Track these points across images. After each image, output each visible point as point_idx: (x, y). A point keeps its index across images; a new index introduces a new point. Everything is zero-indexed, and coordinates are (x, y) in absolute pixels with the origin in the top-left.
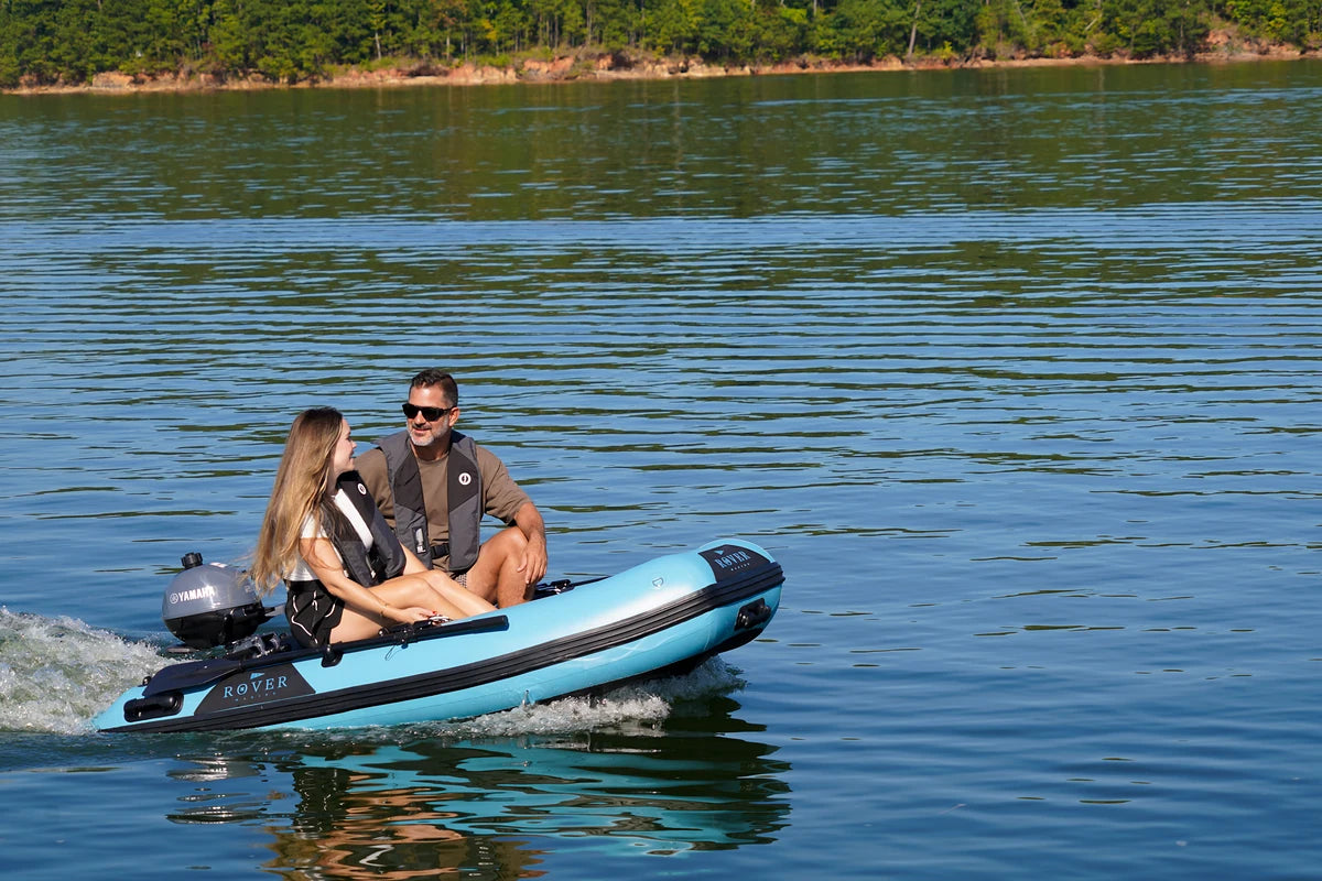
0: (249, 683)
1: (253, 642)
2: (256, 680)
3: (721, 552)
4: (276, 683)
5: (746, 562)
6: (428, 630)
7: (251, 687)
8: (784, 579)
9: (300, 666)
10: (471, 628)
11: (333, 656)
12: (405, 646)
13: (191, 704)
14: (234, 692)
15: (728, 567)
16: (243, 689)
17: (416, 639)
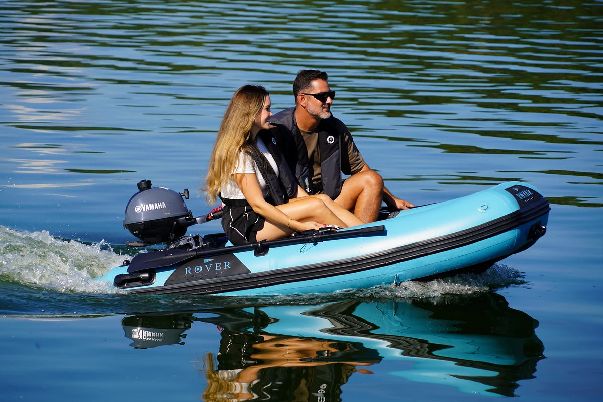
0: (203, 265)
1: (188, 240)
2: (208, 263)
3: (516, 190)
4: (222, 266)
5: (531, 196)
6: (330, 234)
7: (204, 269)
8: (550, 209)
9: (239, 256)
10: (360, 233)
11: (262, 249)
12: (315, 244)
13: (161, 279)
14: (193, 271)
15: (524, 199)
16: (199, 269)
17: (322, 239)
